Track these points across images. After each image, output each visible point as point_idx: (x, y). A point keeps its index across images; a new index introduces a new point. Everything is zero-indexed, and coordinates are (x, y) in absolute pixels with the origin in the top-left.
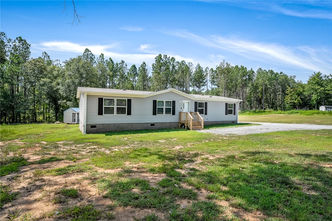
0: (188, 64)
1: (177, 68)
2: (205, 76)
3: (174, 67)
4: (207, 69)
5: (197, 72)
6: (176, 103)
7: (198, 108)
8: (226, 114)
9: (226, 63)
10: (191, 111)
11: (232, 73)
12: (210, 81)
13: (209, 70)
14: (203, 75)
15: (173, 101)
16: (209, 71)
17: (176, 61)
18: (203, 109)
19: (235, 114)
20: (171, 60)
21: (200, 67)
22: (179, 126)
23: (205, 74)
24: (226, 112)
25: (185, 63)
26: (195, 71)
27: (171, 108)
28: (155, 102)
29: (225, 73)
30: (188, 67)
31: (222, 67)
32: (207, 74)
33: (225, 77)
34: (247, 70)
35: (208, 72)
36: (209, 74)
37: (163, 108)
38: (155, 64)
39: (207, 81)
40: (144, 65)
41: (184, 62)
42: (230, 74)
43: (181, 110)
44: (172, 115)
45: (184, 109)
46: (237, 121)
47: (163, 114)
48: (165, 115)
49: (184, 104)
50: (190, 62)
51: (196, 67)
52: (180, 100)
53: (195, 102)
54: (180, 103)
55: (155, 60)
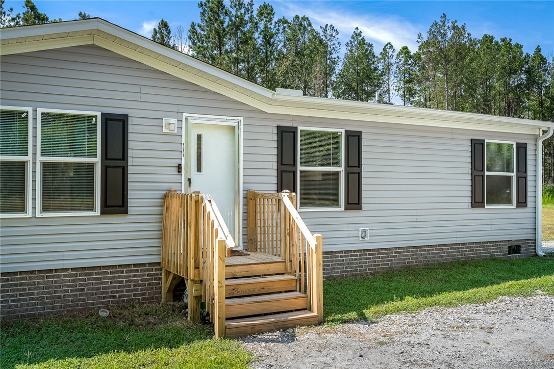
0: (321, 32)
1: (280, 40)
2: (383, 74)
3: (268, 38)
4: (390, 51)
5: (352, 61)
6: (131, 128)
7: (300, 168)
8: (477, 202)
9: (450, 25)
10: (255, 188)
11: (472, 60)
12: (398, 90)
13: (395, 54)
14: (376, 69)
15: (107, 119)
16: (394, 58)
17: (275, 19)
18: (337, 174)
19: (522, 203)
20: (261, 14)
21: (362, 43)
22: (163, 295)
23: (381, 68)
24: (473, 192)
25: (310, 25)
26: (347, 56)
27: (91, 166)
29: (448, 62)
30: (321, 41)
31: (440, 38)
32: (388, 67)
33: (449, 73)
34: (522, 53)
35: (393, 61)
36: (394, 68)
37: (23, 165)
38: (199, 26)
39: (389, 90)
40: (164, 31)
41: (305, 23)
42: (467, 60)
43: (176, 178)
44: (102, 213)
45: (199, 169)
46: (534, 241)
47: (23, 209)
48: (38, 215)
49: (199, 137)
50: (329, 25)
51: (349, 43)
52: (171, 113)
53: (278, 127)
54: (165, 130)
55: (201, 10)
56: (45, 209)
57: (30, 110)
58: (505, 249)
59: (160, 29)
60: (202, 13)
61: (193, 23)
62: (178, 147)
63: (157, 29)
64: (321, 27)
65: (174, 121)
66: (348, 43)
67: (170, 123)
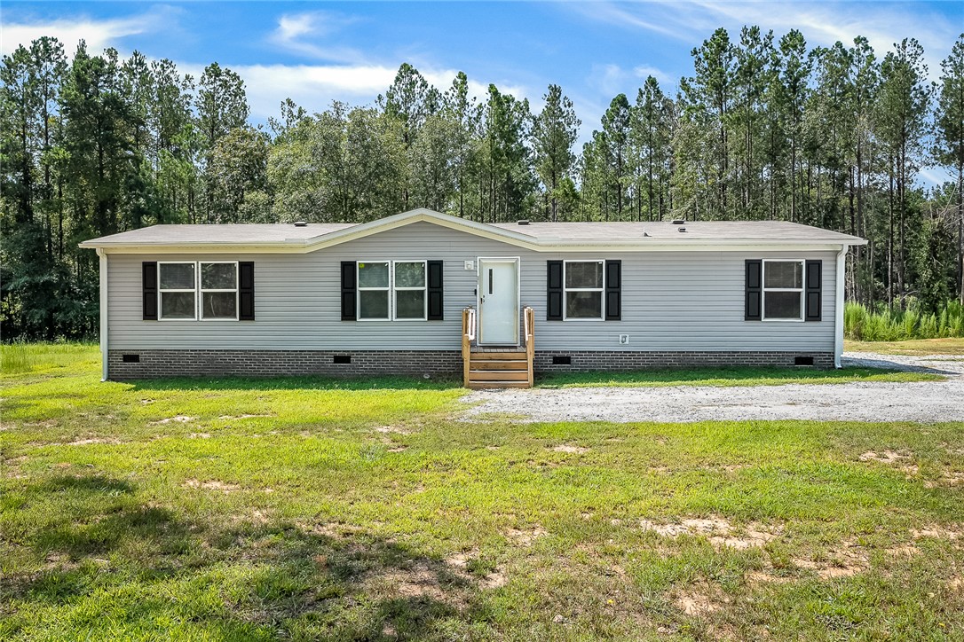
6: (444, 269)
7: (566, 290)
8: (752, 316)
10: (529, 304)
15: (431, 264)
18: (599, 293)
20: (785, 47)
24: (747, 306)
27: (423, 291)
28: (348, 269)
37: (386, 293)
40: (652, 90)
43: (472, 298)
45: (491, 292)
46: (832, 355)
47: (386, 316)
48: (394, 320)
49: (491, 271)
50: (909, 40)
51: (948, 60)
52: (469, 258)
53: (548, 261)
54: (466, 268)
55: (694, 59)
56: (398, 317)
57: (389, 262)
58: (791, 360)
59: (646, 88)
60: (696, 63)
61: (683, 78)
62: (474, 278)
63: (643, 90)
64: (895, 45)
65: (472, 263)
66: (944, 62)
67: (470, 264)
